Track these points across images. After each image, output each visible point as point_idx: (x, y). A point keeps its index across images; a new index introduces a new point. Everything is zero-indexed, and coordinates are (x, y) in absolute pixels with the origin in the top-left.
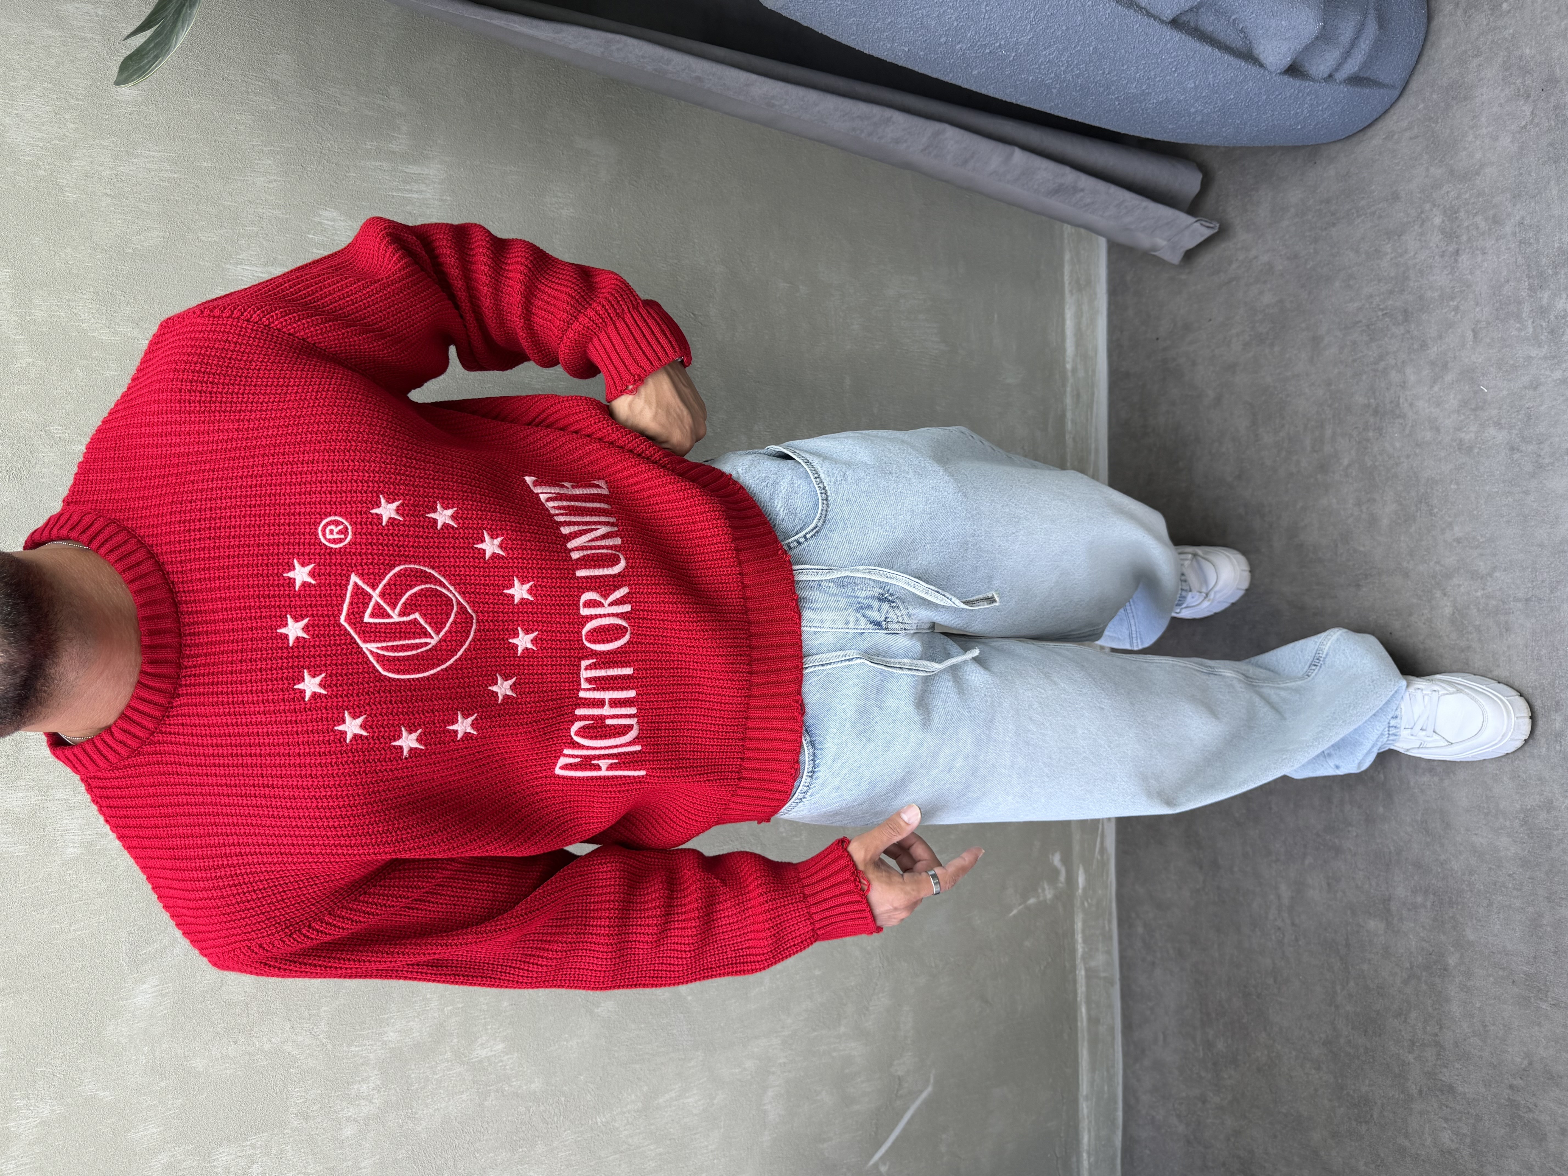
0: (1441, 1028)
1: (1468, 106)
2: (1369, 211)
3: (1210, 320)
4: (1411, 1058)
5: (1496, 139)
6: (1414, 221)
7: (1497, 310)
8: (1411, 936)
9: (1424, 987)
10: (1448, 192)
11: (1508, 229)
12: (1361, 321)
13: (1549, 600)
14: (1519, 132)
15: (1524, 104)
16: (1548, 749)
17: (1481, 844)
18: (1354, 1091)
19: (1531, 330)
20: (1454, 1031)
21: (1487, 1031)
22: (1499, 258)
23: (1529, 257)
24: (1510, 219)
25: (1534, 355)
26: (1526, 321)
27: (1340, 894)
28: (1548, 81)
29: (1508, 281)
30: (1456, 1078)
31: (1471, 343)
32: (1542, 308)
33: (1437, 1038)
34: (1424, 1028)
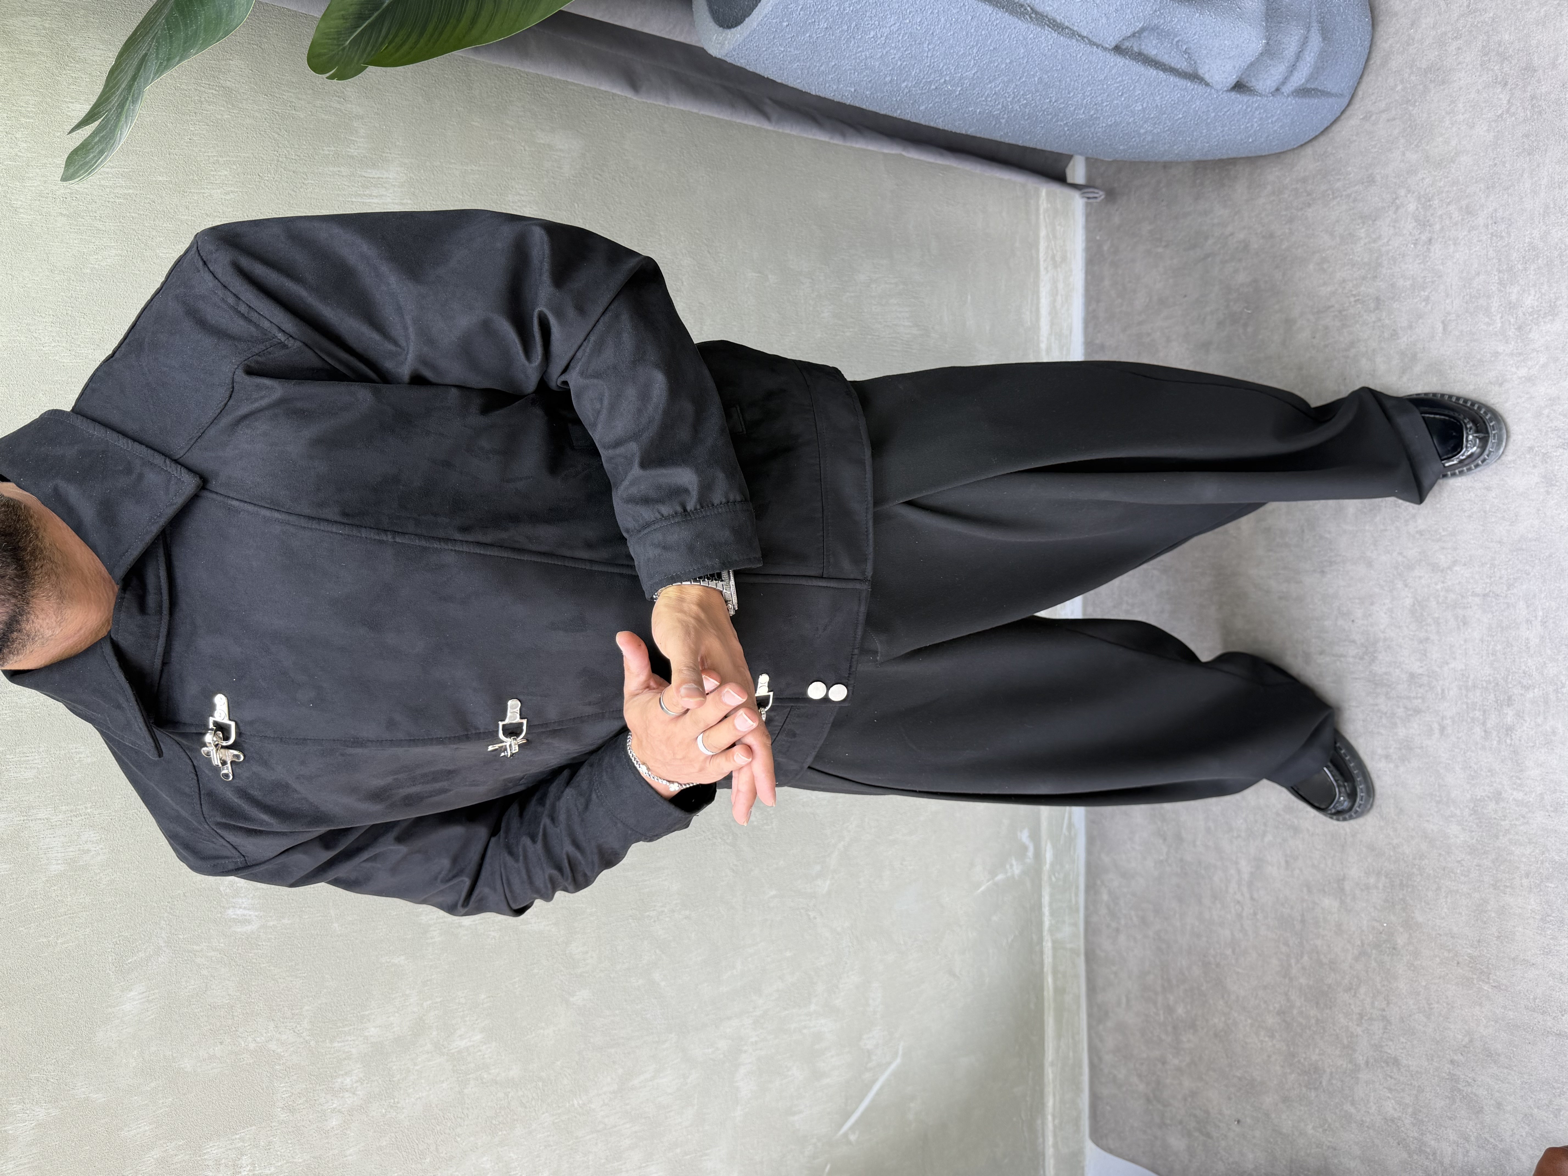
0: (1388, 1004)
1: (1446, 91)
2: (1344, 193)
3: (1185, 296)
4: (1359, 1030)
5: (1472, 127)
6: (1389, 207)
8: (1363, 915)
9: (1374, 964)
10: (1423, 178)
11: (1481, 221)
12: (1333, 306)
13: (1506, 596)
14: (1496, 121)
15: (1501, 92)
16: (1499, 742)
17: (1432, 830)
18: (1305, 1059)
19: (1499, 325)
20: (1400, 1007)
21: (1431, 1009)
22: (1470, 250)
23: (1499, 251)
24: (1483, 211)
25: (1502, 351)
26: (1495, 316)
27: (1297, 872)
28: (1525, 69)
29: (1478, 274)
30: (1401, 1051)
31: (1440, 335)
32: (1510, 303)
33: (1384, 1013)
34: (1373, 1003)
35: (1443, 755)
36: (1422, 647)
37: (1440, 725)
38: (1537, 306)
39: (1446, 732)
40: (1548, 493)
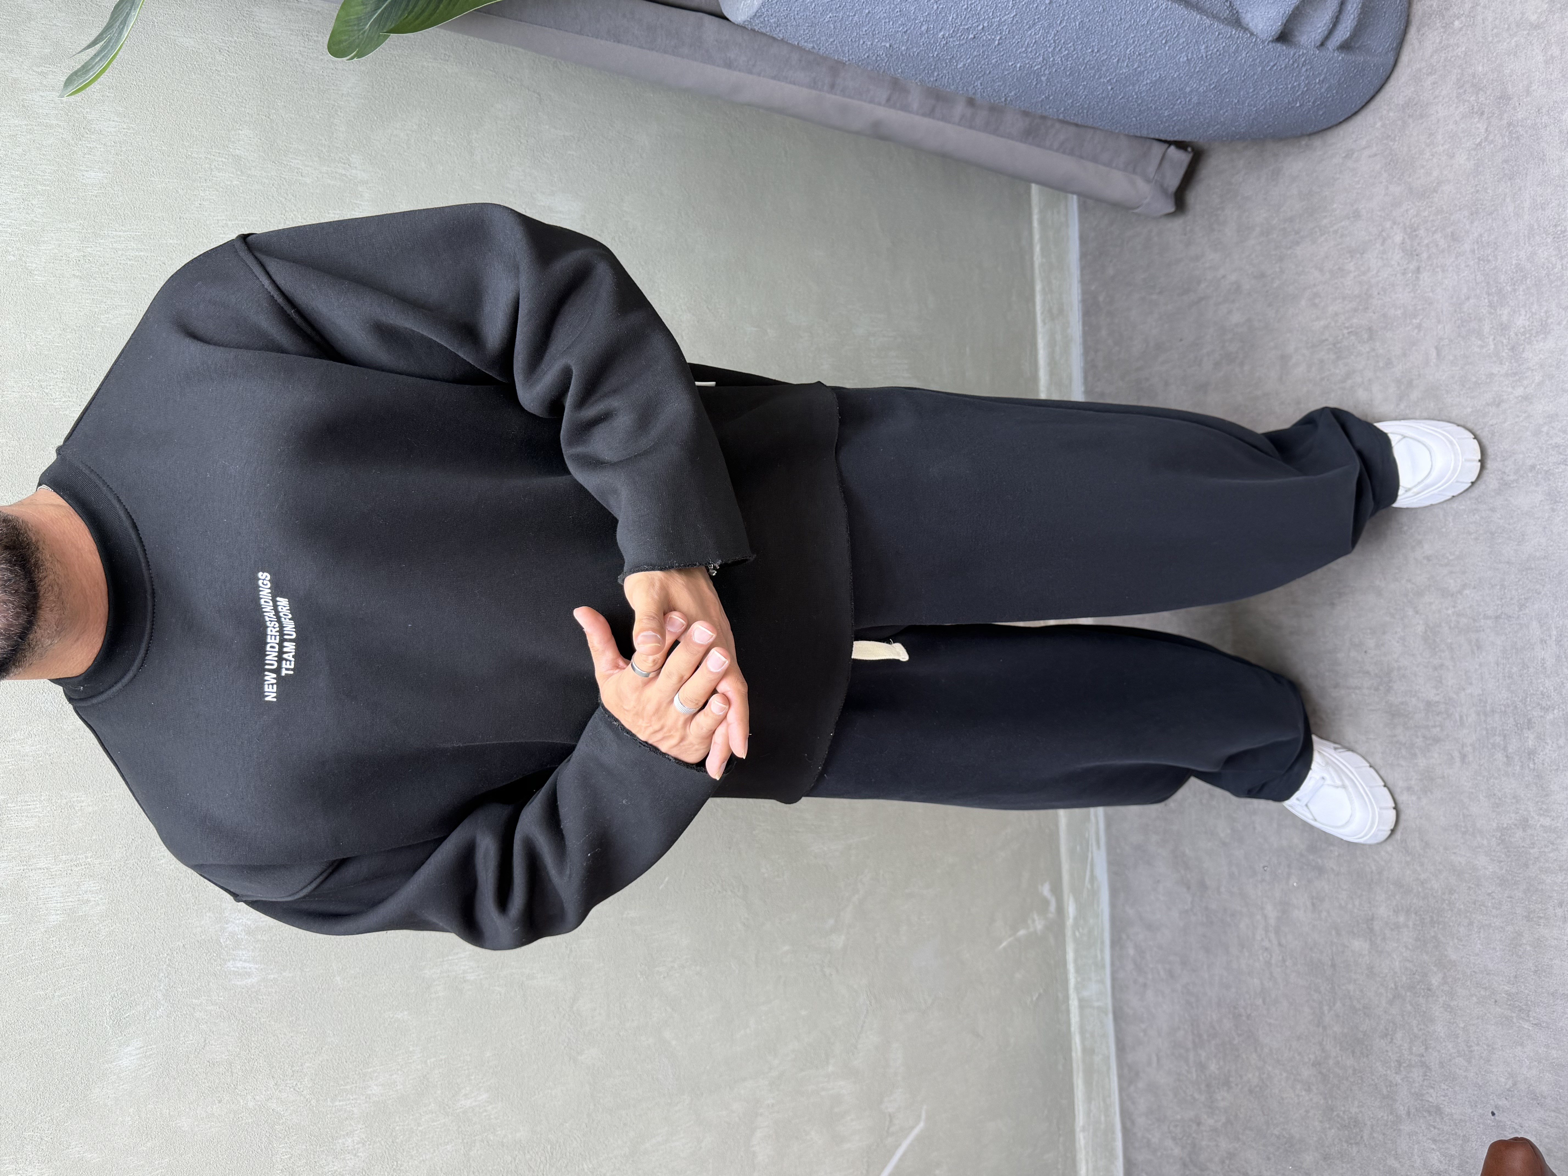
0: (1426, 1049)
1: (1425, 124)
2: (1331, 230)
3: (1181, 340)
4: (1398, 1079)
5: (1452, 156)
6: (1375, 240)
7: (1459, 327)
8: (1395, 956)
9: (1409, 1007)
10: (1407, 210)
11: (1467, 247)
12: (1327, 340)
13: (1518, 617)
14: (1474, 149)
15: (1478, 122)
16: (1522, 767)
17: (1460, 863)
18: (1344, 1112)
19: (1492, 347)
20: (1439, 1051)
23: (1487, 274)
24: (1469, 237)
25: (1495, 372)
26: (1487, 338)
27: (1324, 914)
28: (1500, 98)
29: (1468, 298)
30: (1443, 1098)
31: (1434, 361)
32: (1502, 325)
33: (1423, 1059)
34: (1410, 1049)
35: (1466, 784)
36: (1436, 674)
37: (1460, 753)
38: (1529, 326)
39: (1467, 760)
40: (1553, 510)
